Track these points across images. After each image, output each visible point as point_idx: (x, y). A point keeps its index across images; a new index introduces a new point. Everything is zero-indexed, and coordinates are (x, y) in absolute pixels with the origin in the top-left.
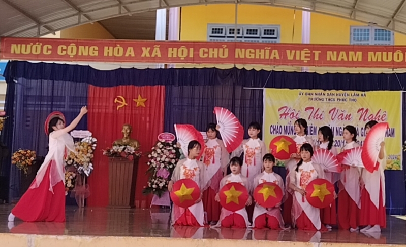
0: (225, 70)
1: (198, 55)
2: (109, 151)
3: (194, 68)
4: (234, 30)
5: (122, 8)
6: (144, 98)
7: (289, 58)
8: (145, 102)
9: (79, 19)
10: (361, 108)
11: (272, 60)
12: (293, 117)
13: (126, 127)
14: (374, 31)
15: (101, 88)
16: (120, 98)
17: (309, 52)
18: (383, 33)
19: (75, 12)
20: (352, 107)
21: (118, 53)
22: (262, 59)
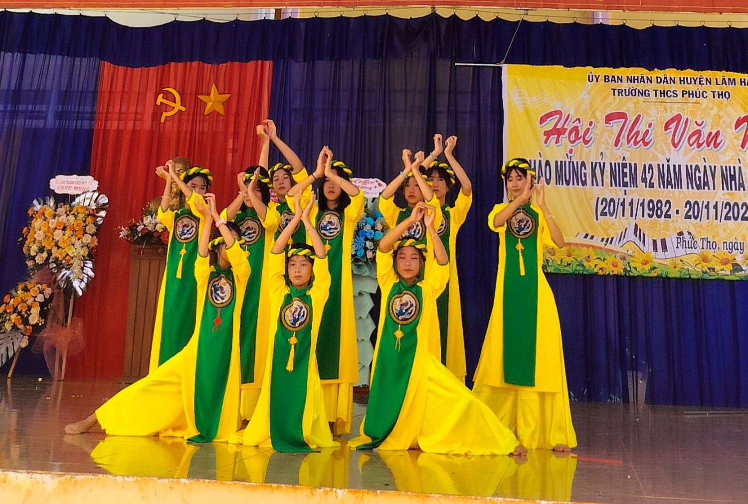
6: (224, 93)
16: (169, 94)
20: (721, 114)
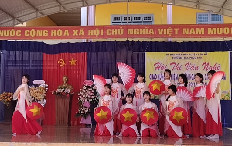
0: (122, 42)
1: (106, 33)
2: (55, 92)
3: (104, 41)
4: (126, 18)
5: (61, 7)
6: (75, 60)
7: (160, 34)
8: (76, 63)
9: (37, 15)
10: (204, 62)
11: (149, 35)
12: (163, 69)
13: (65, 78)
14: (211, 15)
15: (50, 55)
16: (61, 60)
17: (172, 29)
18: (216, 16)
19: (34, 11)
20: (199, 62)
21: (60, 34)
22: (144, 35)
